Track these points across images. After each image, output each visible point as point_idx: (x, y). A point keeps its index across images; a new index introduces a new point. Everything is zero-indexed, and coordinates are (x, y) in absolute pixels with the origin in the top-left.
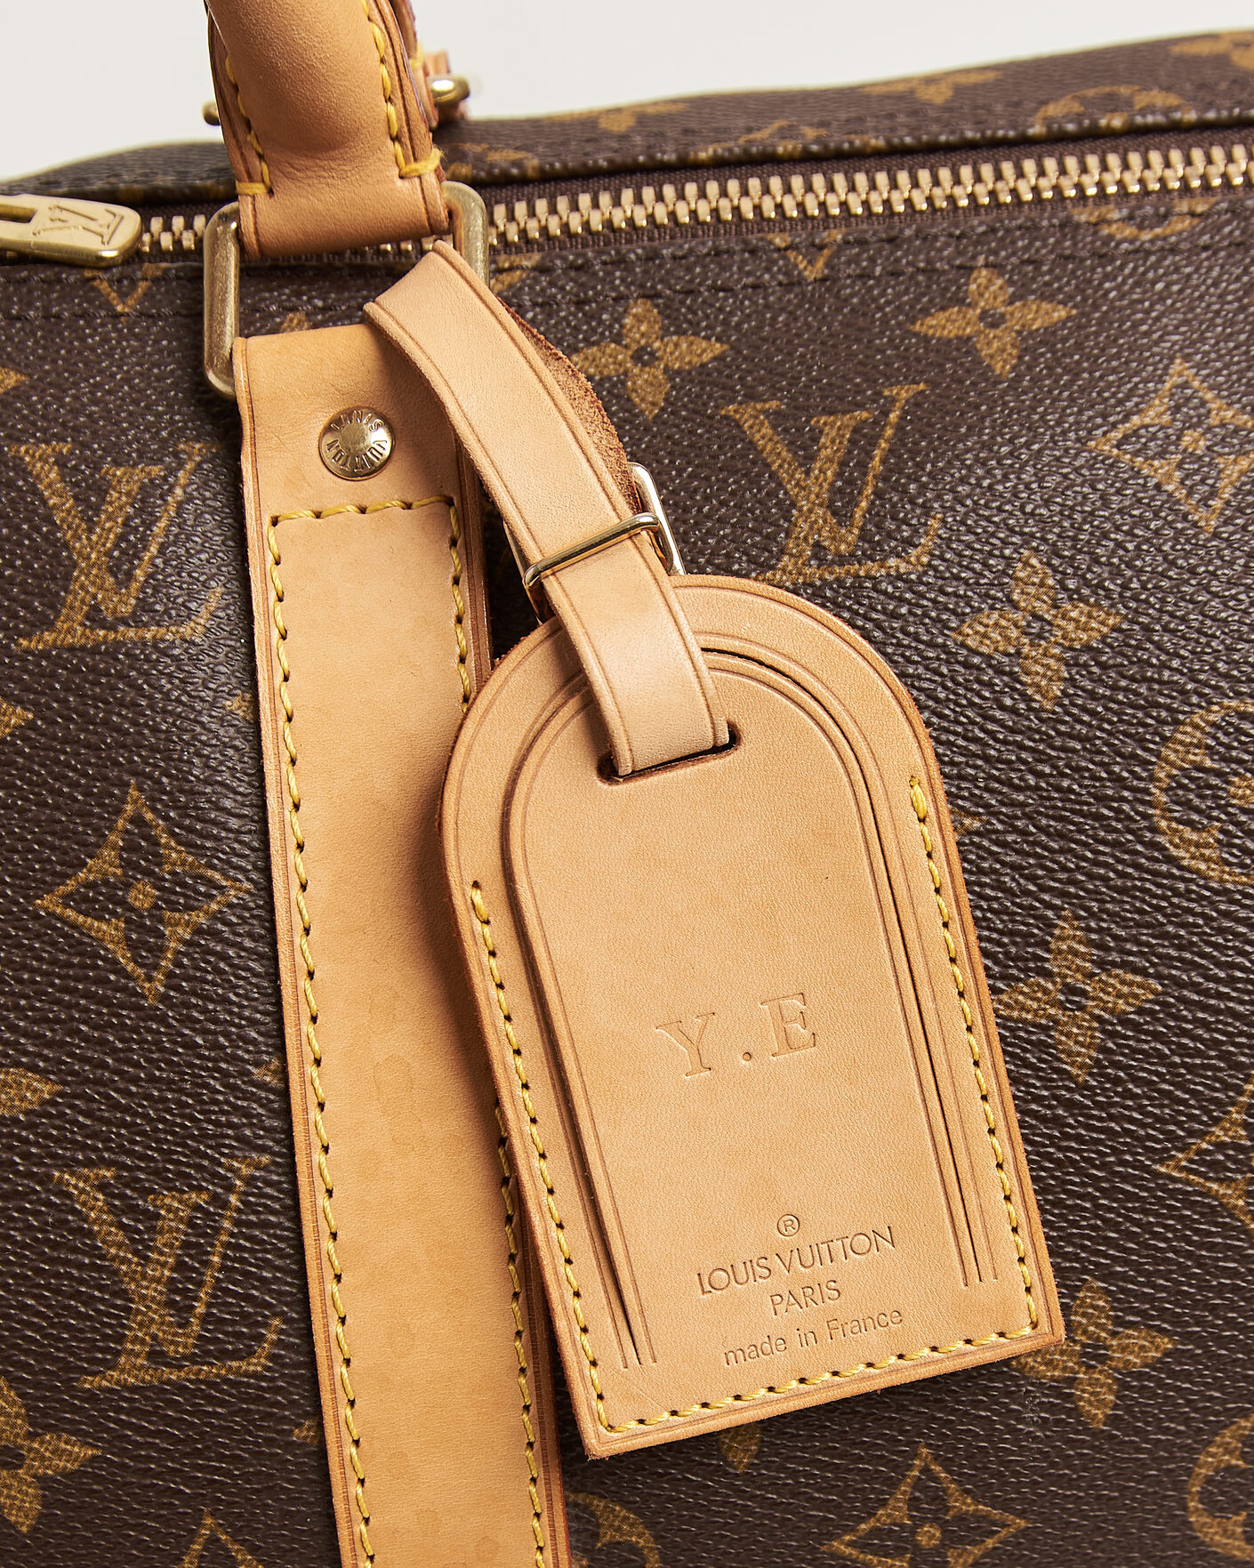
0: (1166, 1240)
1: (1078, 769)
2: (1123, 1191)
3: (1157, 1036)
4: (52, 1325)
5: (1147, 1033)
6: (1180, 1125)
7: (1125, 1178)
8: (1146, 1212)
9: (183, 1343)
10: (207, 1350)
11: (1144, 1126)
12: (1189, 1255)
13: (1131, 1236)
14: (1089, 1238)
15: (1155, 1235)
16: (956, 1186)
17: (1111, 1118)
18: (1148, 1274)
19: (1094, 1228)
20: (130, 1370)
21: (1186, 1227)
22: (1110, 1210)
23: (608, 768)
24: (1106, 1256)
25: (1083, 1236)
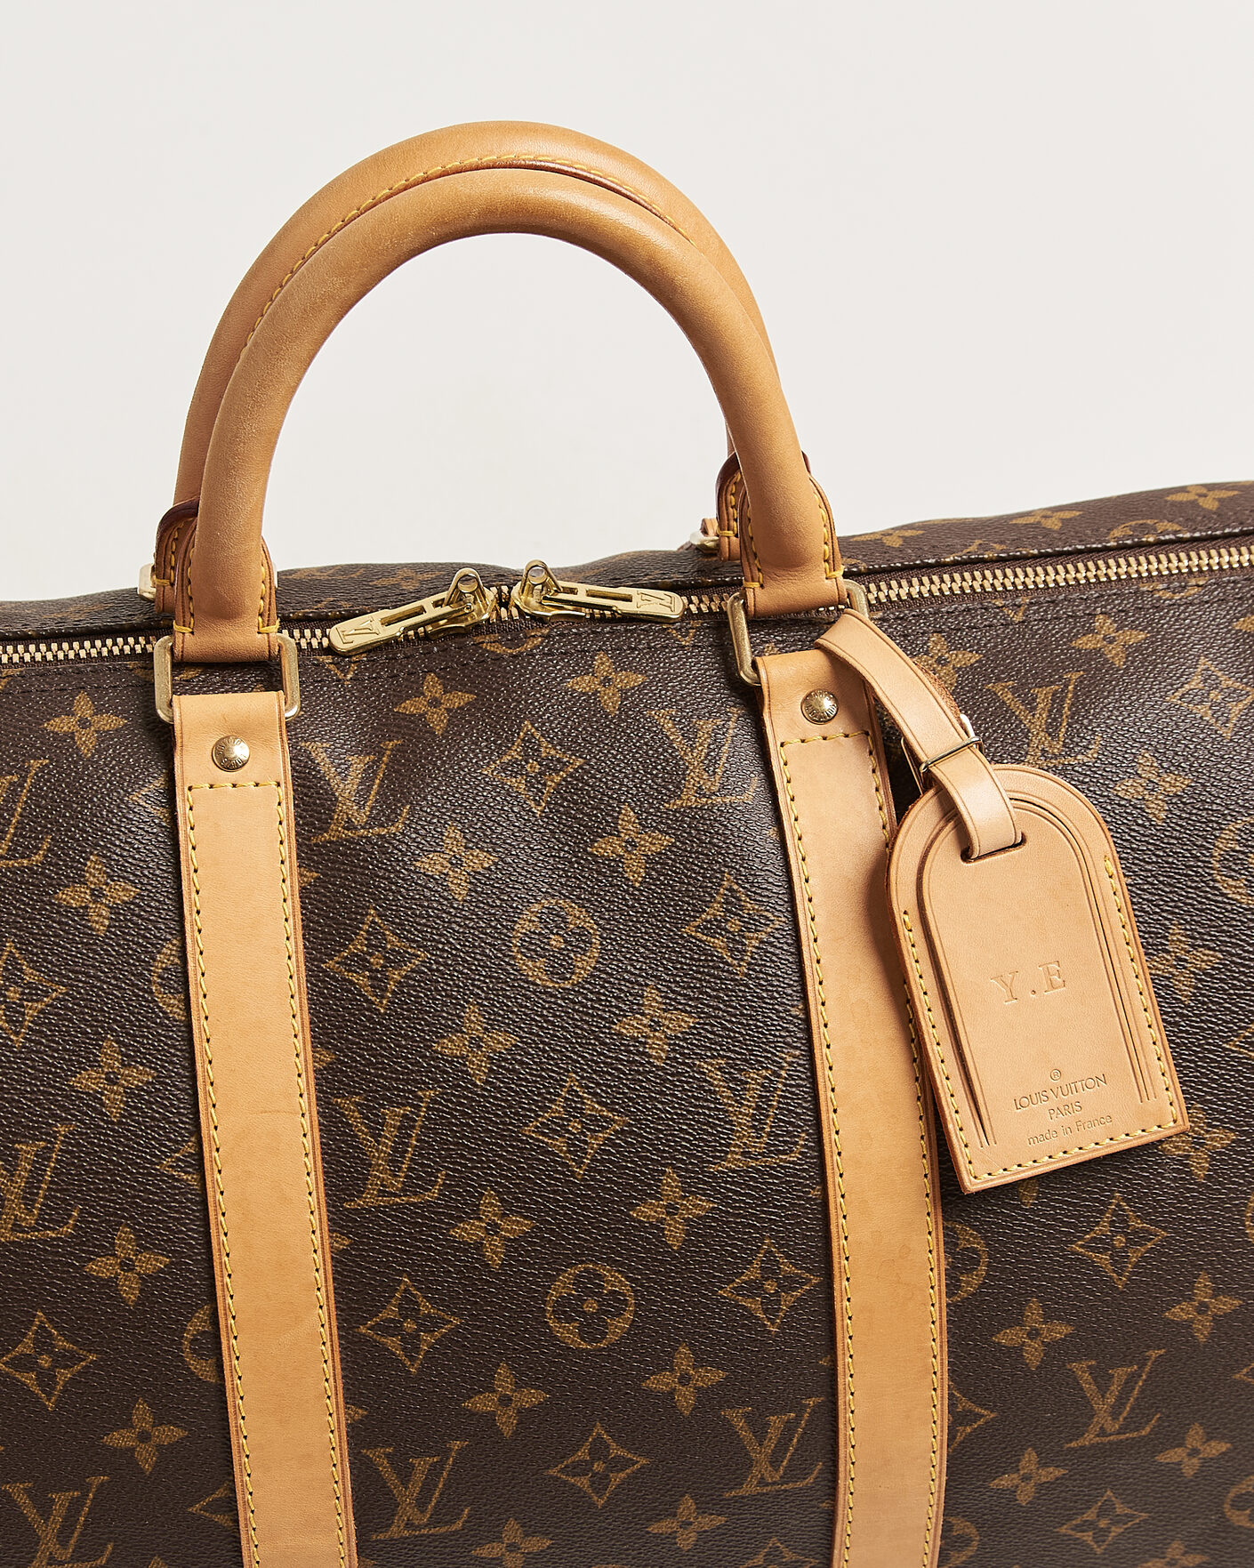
0: (1231, 1082)
1: (1176, 853)
2: (1209, 1058)
3: (1222, 980)
4: (695, 1139)
5: (1217, 979)
6: (1235, 1024)
7: (1210, 1051)
8: (1221, 1068)
9: (759, 1146)
10: (771, 1150)
11: (1218, 1025)
12: (1242, 1090)
13: (1214, 1081)
14: (1194, 1082)
15: (1226, 1080)
16: (1133, 1053)
17: (1202, 1021)
18: (1222, 1100)
19: (1196, 1077)
20: (734, 1161)
21: (1240, 1076)
22: (1203, 1067)
23: (966, 855)
24: (1203, 1091)
25: (1191, 1081)
